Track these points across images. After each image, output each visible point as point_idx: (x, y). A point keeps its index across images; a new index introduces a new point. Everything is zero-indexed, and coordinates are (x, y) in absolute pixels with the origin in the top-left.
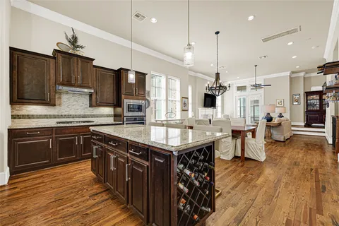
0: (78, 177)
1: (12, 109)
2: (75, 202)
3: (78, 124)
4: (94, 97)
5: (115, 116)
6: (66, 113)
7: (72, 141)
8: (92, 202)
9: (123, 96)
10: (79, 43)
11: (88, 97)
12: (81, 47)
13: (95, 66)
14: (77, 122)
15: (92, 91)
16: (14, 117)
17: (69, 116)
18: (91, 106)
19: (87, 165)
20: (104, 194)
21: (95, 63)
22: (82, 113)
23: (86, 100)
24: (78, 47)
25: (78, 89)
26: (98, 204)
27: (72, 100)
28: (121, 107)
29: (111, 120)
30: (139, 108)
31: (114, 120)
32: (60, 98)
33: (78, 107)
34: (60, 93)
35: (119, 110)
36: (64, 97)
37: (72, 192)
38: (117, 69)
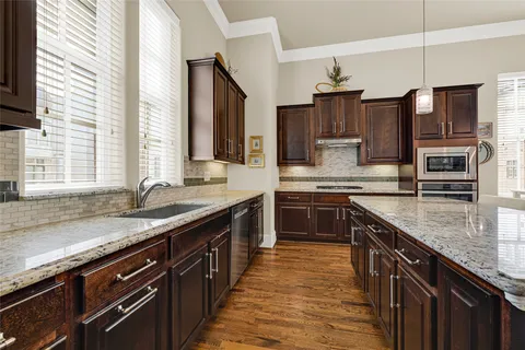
0: (334, 266)
1: (280, 170)
2: (323, 300)
3: (340, 191)
4: (363, 149)
5: (401, 179)
6: (327, 175)
7: (332, 214)
8: (342, 312)
9: (415, 143)
10: (342, 75)
11: (355, 151)
12: (346, 79)
13: (363, 101)
14: (338, 187)
15: (360, 140)
16: (282, 179)
17: (331, 179)
18: (360, 164)
19: (346, 252)
20: (364, 310)
21: (364, 97)
22: (348, 175)
23: (352, 156)
24: (341, 80)
25: (341, 141)
26: (351, 320)
27: (334, 157)
28: (411, 162)
29: (394, 187)
30: (459, 164)
31: (400, 187)
32: (321, 155)
33: (342, 166)
34: (321, 149)
35: (408, 169)
36: (326, 154)
37: (322, 285)
38: (402, 95)
